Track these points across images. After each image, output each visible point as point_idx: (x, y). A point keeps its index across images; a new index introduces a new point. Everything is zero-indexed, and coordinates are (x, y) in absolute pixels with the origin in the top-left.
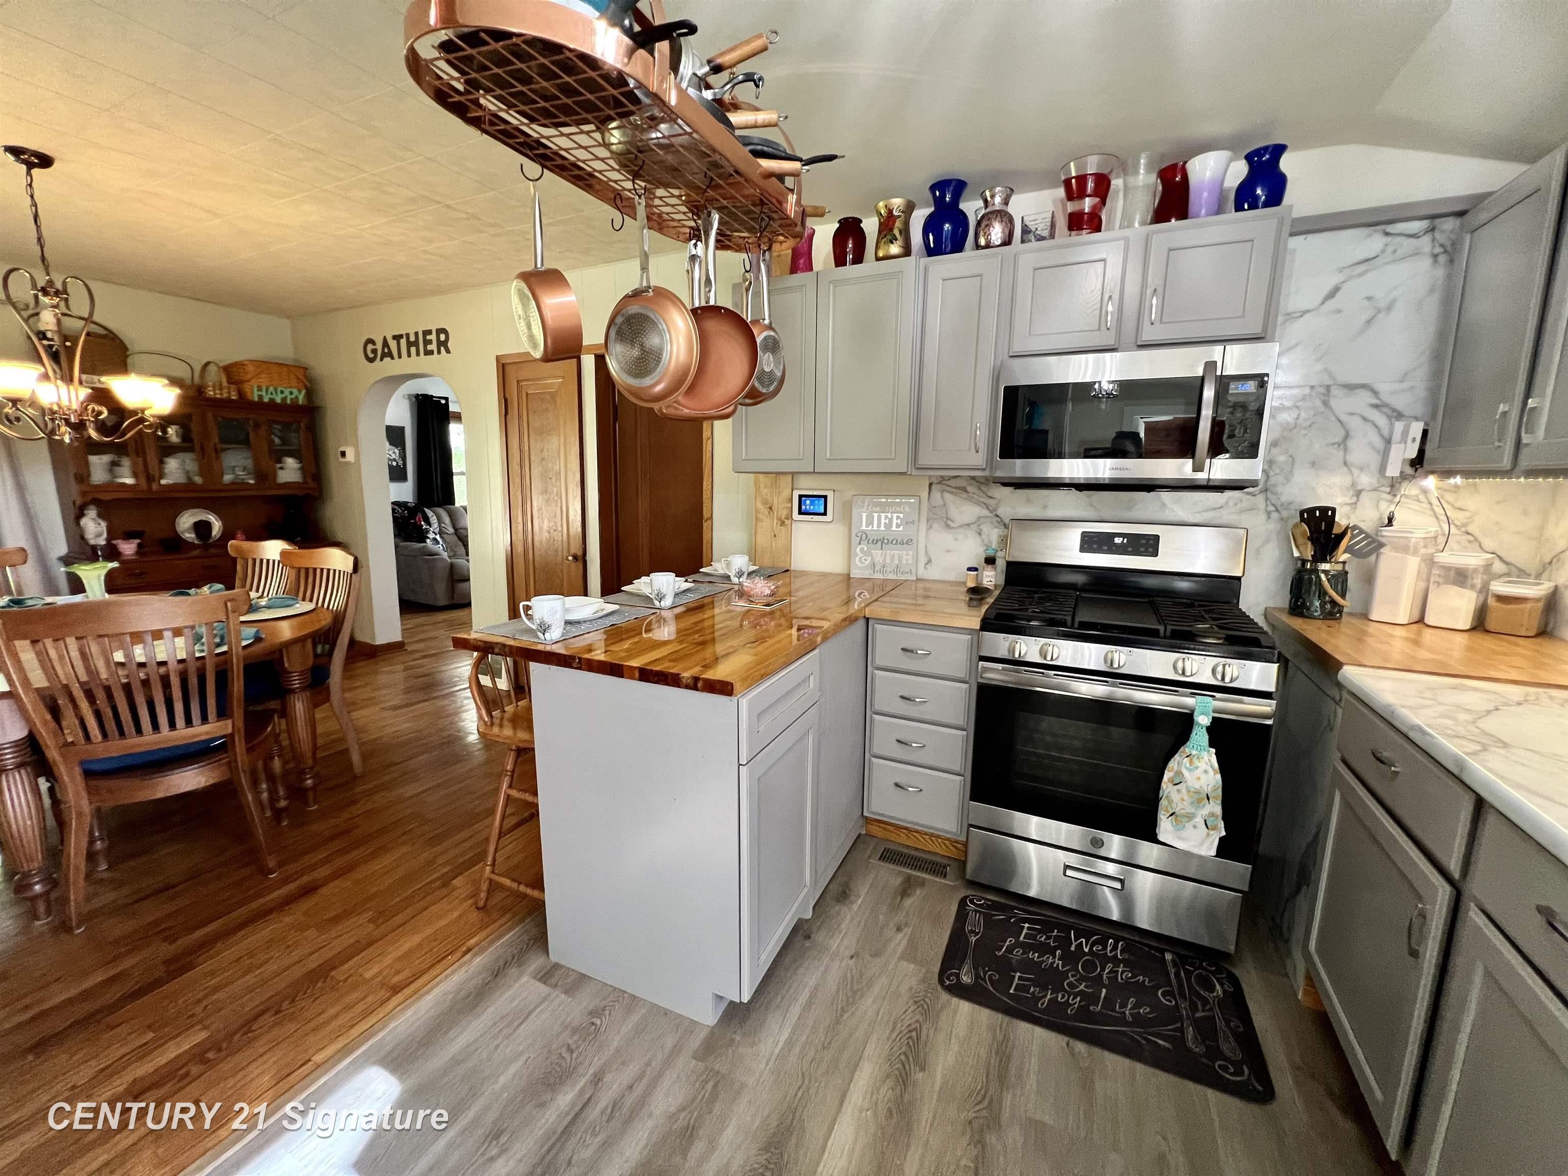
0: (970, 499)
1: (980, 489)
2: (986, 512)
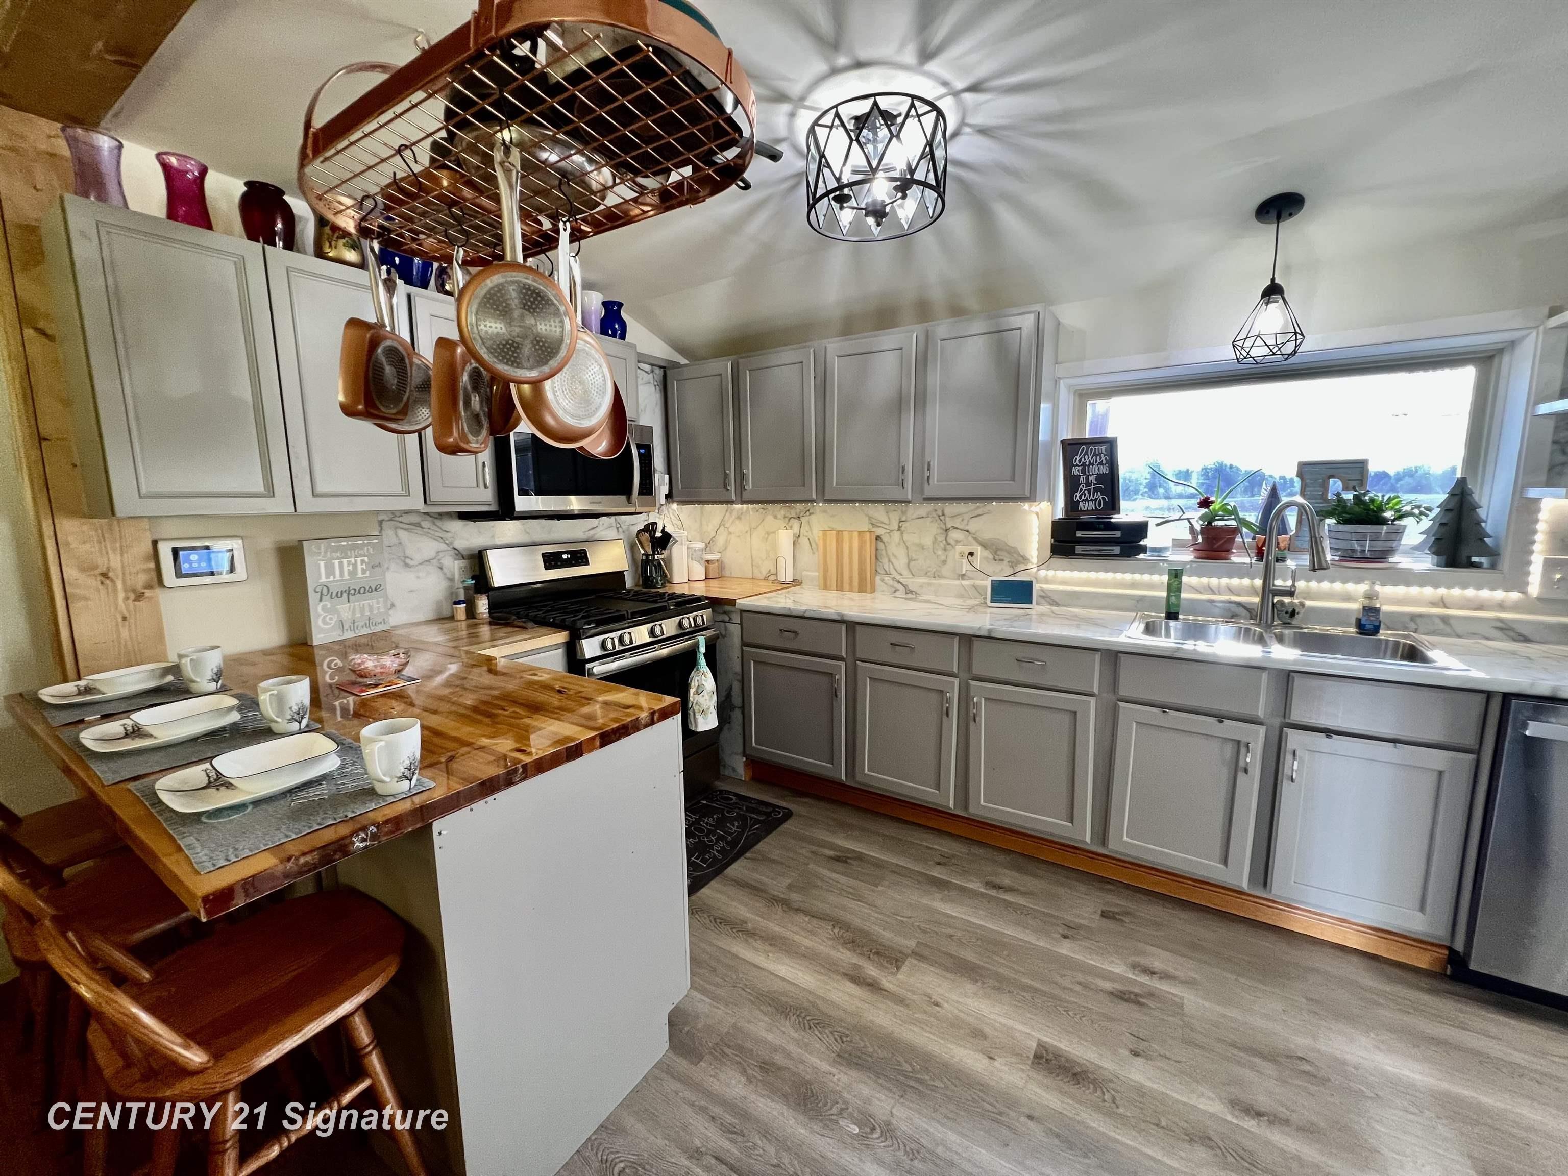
0: (426, 534)
1: (434, 524)
2: (443, 547)
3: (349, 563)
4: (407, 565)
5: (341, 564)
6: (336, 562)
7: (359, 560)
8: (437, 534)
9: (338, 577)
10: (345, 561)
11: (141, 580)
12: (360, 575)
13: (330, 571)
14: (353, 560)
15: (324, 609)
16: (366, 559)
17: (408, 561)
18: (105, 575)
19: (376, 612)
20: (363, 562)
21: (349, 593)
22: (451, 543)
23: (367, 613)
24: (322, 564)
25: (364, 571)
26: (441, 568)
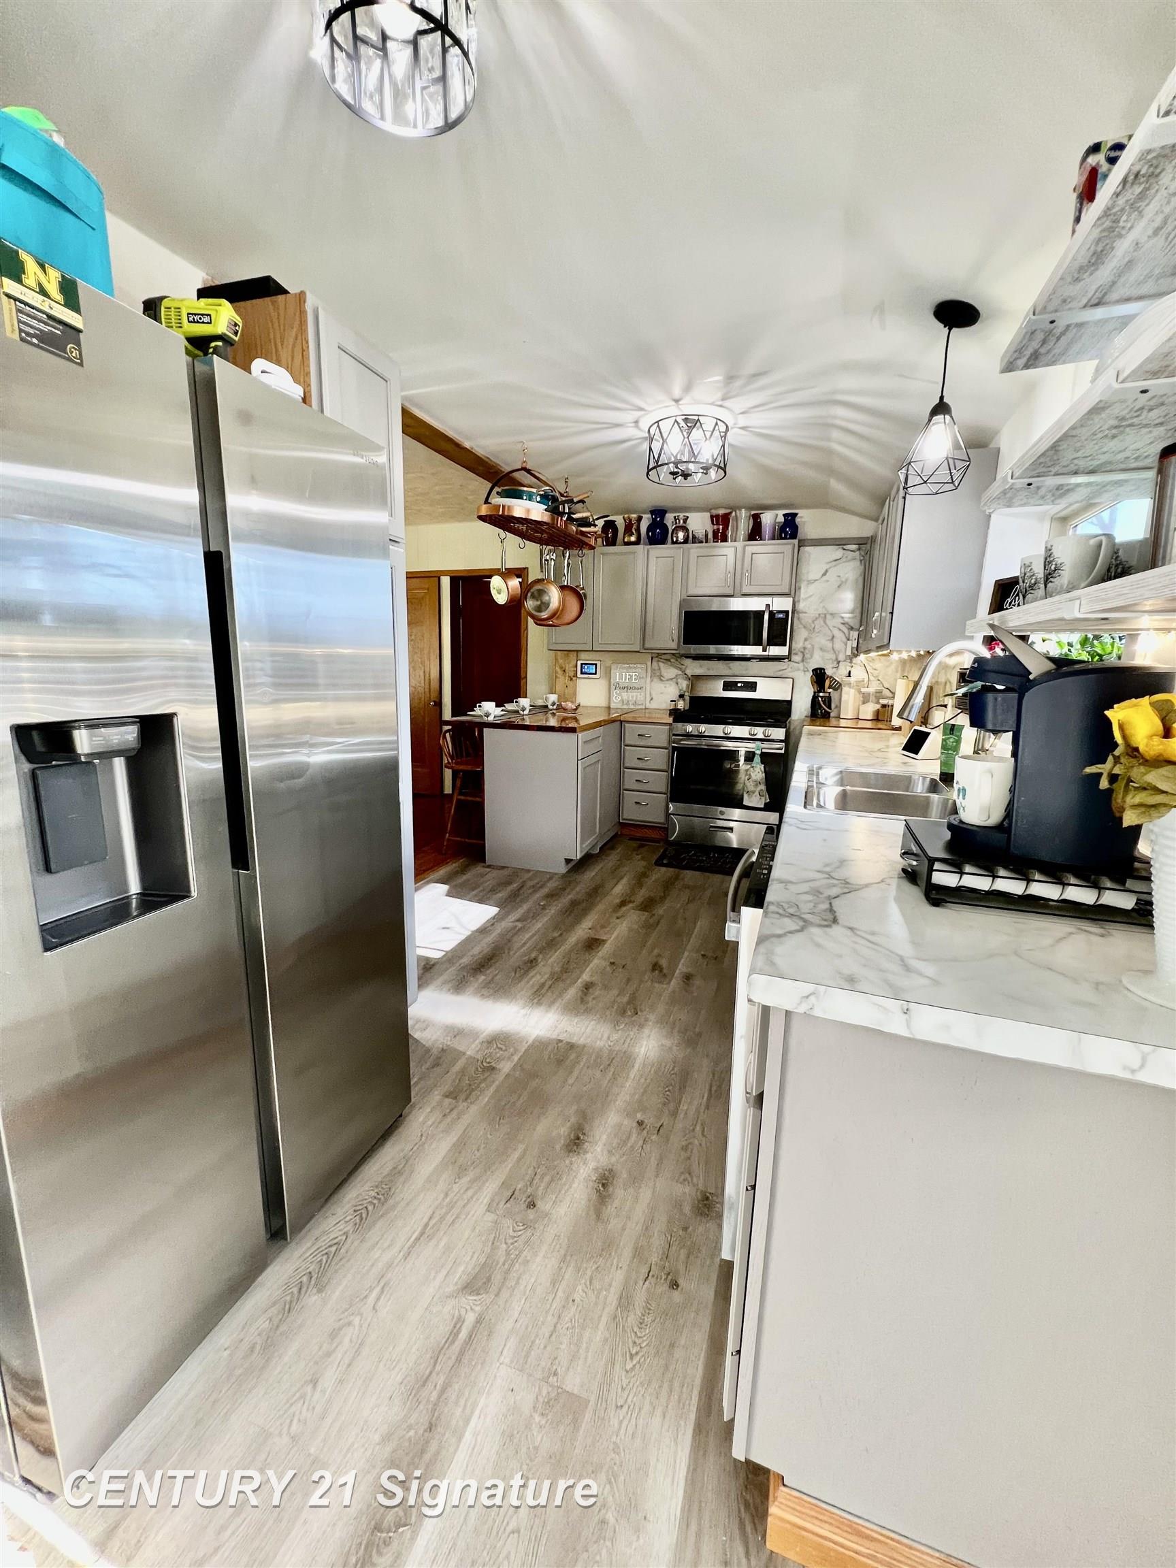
0: (672, 665)
1: (676, 660)
6: (624, 674)
7: (635, 674)
8: (678, 666)
9: (624, 680)
10: (627, 674)
11: (572, 674)
12: (633, 680)
13: (621, 678)
14: (631, 673)
15: (616, 693)
16: (638, 674)
17: (662, 678)
18: (564, 671)
19: (639, 699)
21: (627, 688)
22: (685, 671)
23: (635, 699)
24: (618, 674)
25: (636, 679)
26: (677, 684)
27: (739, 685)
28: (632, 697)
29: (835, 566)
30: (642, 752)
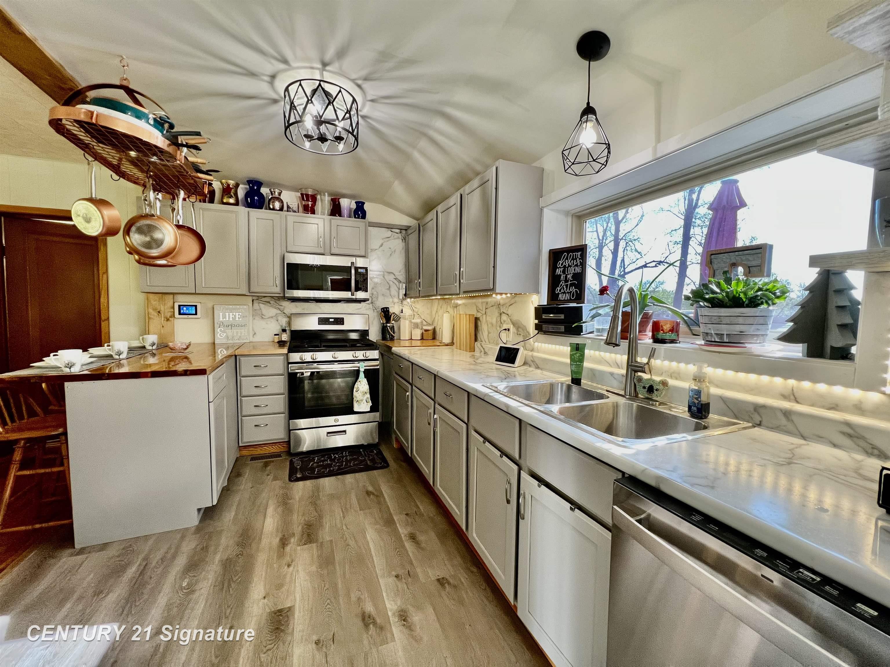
0: (272, 306)
1: (276, 302)
2: (279, 312)
3: (233, 314)
4: (262, 318)
5: (229, 315)
6: (227, 314)
7: (237, 314)
8: (277, 307)
9: (227, 319)
10: (231, 314)
11: (169, 315)
12: (237, 319)
13: (224, 317)
14: (234, 314)
15: (220, 330)
16: (241, 314)
17: (263, 316)
18: (159, 312)
19: (243, 335)
20: (239, 315)
21: (231, 326)
22: (283, 311)
23: (239, 335)
24: (221, 314)
25: (239, 318)
26: (277, 321)
27: (331, 320)
28: (237, 333)
29: (387, 241)
30: (258, 381)
